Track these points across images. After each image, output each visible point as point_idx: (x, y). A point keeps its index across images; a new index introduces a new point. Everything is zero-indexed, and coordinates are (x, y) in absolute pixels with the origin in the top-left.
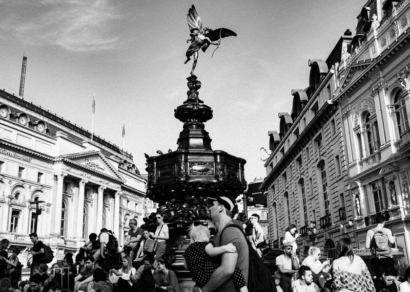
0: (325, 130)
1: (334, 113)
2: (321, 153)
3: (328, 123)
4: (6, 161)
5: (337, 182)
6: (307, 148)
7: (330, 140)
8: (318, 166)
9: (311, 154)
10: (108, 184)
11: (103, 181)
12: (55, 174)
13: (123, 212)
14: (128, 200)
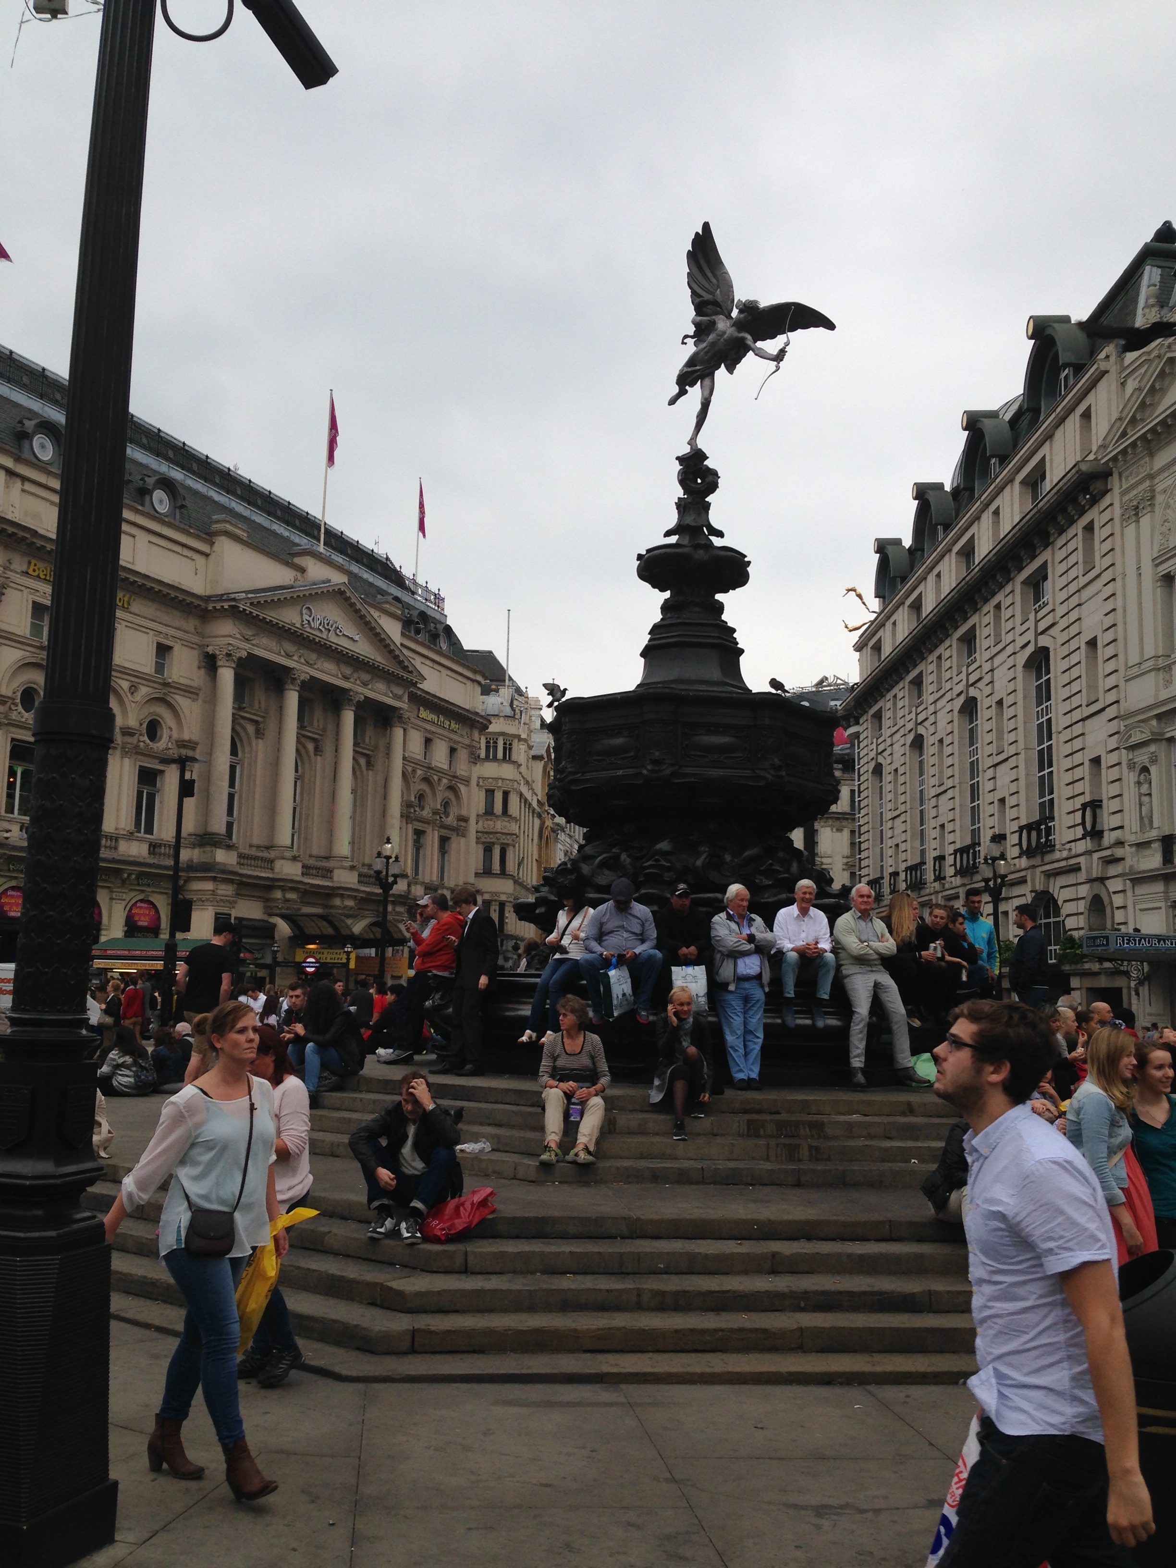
0: (1062, 553)
1: (1094, 501)
2: (1042, 626)
3: (1071, 532)
5: (1083, 720)
6: (998, 607)
7: (1073, 588)
8: (1028, 665)
9: (1009, 625)
10: (370, 687)
11: (356, 675)
12: (210, 650)
13: (414, 771)
14: (429, 736)
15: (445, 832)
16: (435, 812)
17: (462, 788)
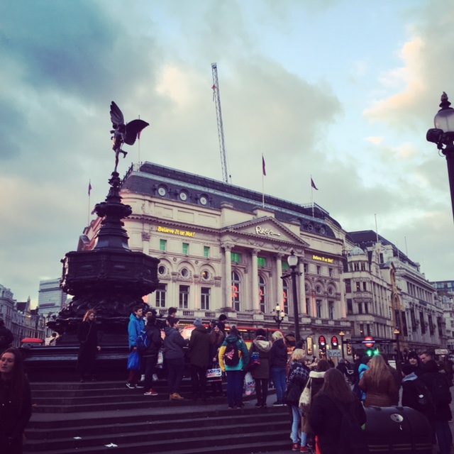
4: (168, 240)
11: (280, 248)
12: (222, 246)
13: (313, 278)
14: (318, 265)
15: (330, 300)
16: (325, 293)
17: (336, 283)
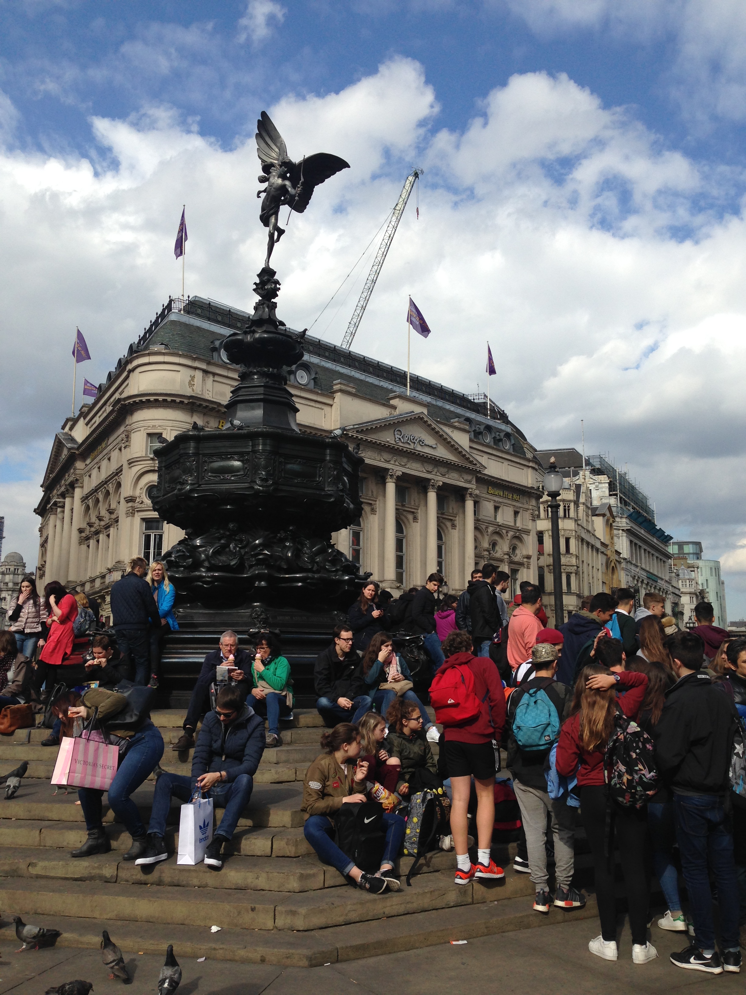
10: (447, 476)
11: (436, 470)
13: (487, 528)
14: (497, 505)
16: (505, 554)
17: (525, 536)
